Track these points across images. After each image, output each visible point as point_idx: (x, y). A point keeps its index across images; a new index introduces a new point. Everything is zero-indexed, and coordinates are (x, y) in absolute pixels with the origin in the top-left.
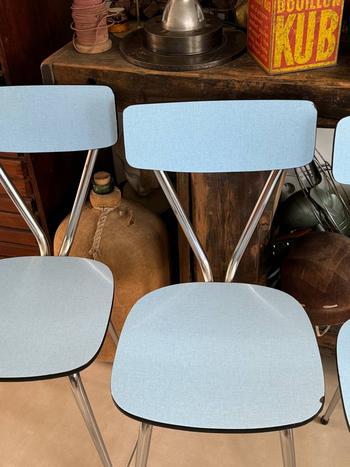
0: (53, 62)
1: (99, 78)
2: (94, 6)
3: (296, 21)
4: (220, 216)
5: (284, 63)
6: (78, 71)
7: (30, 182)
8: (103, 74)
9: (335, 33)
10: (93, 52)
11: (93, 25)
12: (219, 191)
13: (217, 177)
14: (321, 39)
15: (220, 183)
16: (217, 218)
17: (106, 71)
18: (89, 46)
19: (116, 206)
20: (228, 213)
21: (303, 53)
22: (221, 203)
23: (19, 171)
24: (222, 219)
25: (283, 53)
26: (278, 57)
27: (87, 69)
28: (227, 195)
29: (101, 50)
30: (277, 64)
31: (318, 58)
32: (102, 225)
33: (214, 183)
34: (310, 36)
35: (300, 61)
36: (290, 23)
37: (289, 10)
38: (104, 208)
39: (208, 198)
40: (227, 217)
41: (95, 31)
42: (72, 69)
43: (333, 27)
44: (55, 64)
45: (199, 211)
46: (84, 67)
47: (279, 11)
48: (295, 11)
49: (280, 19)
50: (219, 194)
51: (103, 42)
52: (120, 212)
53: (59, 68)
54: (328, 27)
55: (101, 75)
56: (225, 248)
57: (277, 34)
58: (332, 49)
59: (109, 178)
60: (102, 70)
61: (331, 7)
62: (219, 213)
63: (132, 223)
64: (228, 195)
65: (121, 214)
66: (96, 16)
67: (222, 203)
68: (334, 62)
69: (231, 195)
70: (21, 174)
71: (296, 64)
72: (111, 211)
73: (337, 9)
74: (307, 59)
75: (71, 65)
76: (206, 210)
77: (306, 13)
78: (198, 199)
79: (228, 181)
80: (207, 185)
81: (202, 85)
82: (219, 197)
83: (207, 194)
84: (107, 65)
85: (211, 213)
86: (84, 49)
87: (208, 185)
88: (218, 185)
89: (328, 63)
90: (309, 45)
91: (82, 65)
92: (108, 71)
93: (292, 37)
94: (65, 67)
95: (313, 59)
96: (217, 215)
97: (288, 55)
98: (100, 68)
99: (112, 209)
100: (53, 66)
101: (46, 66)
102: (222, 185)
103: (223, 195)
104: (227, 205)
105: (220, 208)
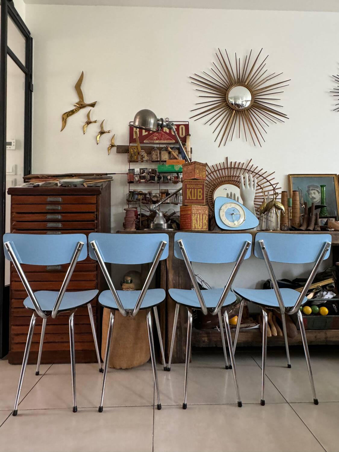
3: (197, 216)
5: (195, 228)
7: (97, 283)
9: (207, 221)
14: (204, 222)
21: (200, 226)
25: (195, 225)
26: (193, 226)
30: (194, 227)
31: (204, 228)
33: (176, 269)
34: (201, 221)
35: (199, 228)
36: (196, 216)
37: (196, 213)
38: (129, 289)
39: (173, 275)
43: (207, 219)
47: (193, 213)
48: (197, 213)
49: (193, 215)
50: (177, 273)
54: (205, 219)
57: (193, 219)
58: (207, 225)
61: (205, 214)
62: (177, 281)
68: (208, 230)
71: (198, 229)
73: (207, 215)
74: (201, 228)
76: (172, 281)
77: (200, 214)
82: (177, 275)
85: (174, 282)
89: (206, 230)
90: (201, 224)
93: (197, 221)
95: (202, 228)
97: (196, 225)
103: (179, 273)
104: (180, 277)
105: (178, 279)
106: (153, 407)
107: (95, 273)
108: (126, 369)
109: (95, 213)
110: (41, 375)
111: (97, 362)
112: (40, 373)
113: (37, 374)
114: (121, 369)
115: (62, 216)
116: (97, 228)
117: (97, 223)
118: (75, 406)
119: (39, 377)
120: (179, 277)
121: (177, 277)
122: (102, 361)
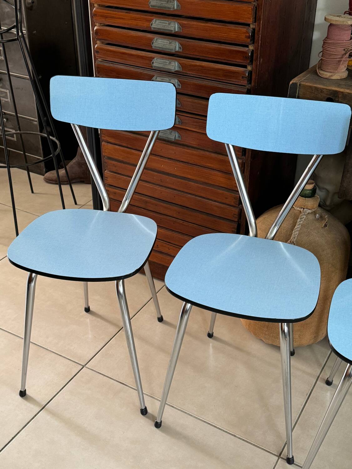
0: (301, 82)
1: (338, 98)
2: (344, 42)
6: (322, 90)
8: (343, 95)
10: (334, 78)
11: (340, 56)
17: (347, 94)
18: (331, 72)
19: (314, 210)
27: (330, 90)
29: (340, 77)
32: (302, 222)
38: (304, 209)
41: (340, 61)
42: (316, 88)
44: (302, 83)
46: (327, 88)
51: (342, 71)
52: (317, 215)
53: (305, 86)
55: (340, 96)
59: (314, 185)
60: (343, 92)
63: (326, 226)
65: (318, 217)
66: (344, 50)
72: (309, 213)
75: (316, 86)
84: (348, 89)
86: (326, 74)
91: (326, 86)
92: (348, 93)
94: (310, 87)
98: (342, 90)
99: (310, 211)
100: (300, 84)
101: (295, 84)
109: (251, 26)
115: (182, 26)
116: (252, 64)
117: (253, 51)
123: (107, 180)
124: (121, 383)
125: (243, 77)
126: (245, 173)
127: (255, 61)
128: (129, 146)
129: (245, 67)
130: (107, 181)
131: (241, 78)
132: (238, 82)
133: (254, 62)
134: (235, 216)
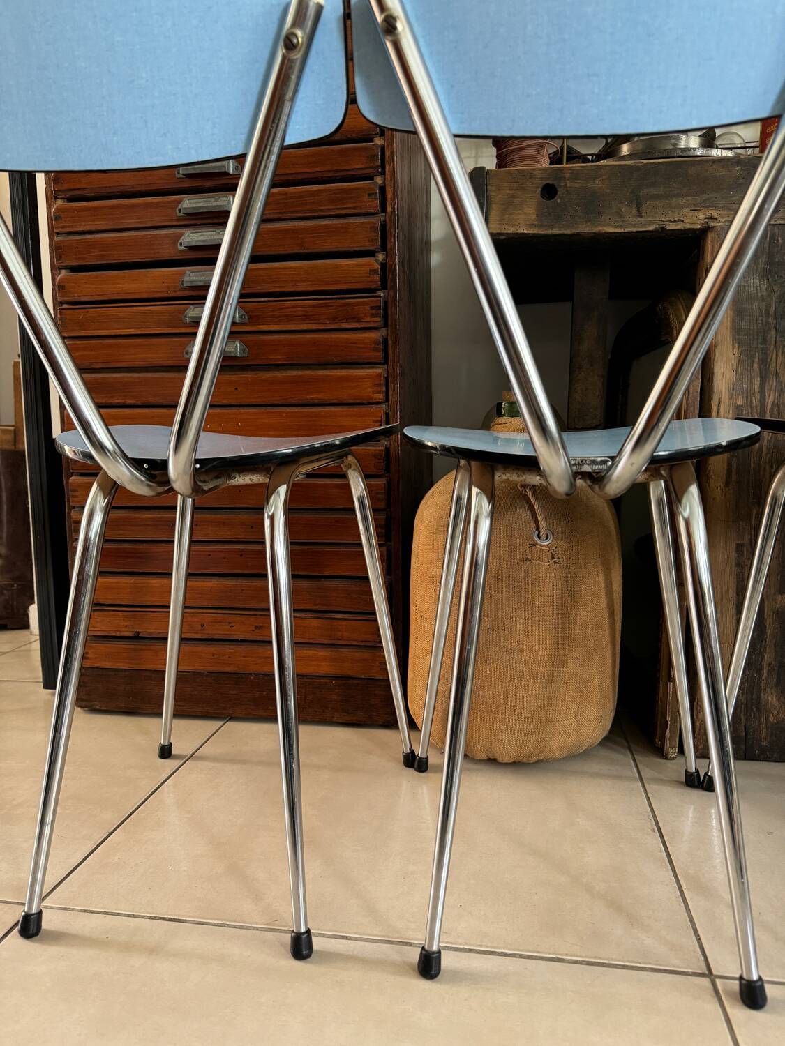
4: (756, 406)
6: (531, 173)
8: (572, 171)
12: (757, 354)
13: (755, 328)
15: (760, 337)
16: (750, 411)
20: (772, 396)
22: (759, 379)
23: (378, 385)
24: (759, 410)
28: (771, 360)
33: (750, 340)
39: (736, 371)
40: (769, 406)
42: (520, 172)
45: (720, 398)
50: (756, 360)
53: (497, 173)
56: (762, 473)
62: (755, 399)
64: (774, 360)
67: (761, 377)
69: (779, 359)
70: (379, 392)
76: (730, 398)
78: (719, 374)
79: (774, 332)
80: (737, 345)
81: (737, 169)
82: (756, 366)
83: (735, 362)
85: (740, 402)
87: (739, 343)
88: (756, 342)
96: (751, 403)
100: (488, 171)
101: (479, 170)
102: (765, 341)
103: (764, 362)
104: (771, 382)
105: (757, 389)
106: (706, 982)
107: (379, 370)
108: (517, 765)
110: (178, 757)
111: (392, 724)
112: (174, 751)
113: (166, 752)
114: (492, 761)
116: (383, 173)
118: (303, 930)
119: (170, 764)
120: (764, 378)
121: (757, 381)
122: (412, 725)
123: (76, 497)
124: (164, 919)
125: (369, 195)
126: (390, 398)
127: (390, 165)
128: (129, 401)
129: (371, 178)
130: (75, 499)
131: (366, 198)
132: (361, 208)
133: (387, 167)
134: (380, 496)
